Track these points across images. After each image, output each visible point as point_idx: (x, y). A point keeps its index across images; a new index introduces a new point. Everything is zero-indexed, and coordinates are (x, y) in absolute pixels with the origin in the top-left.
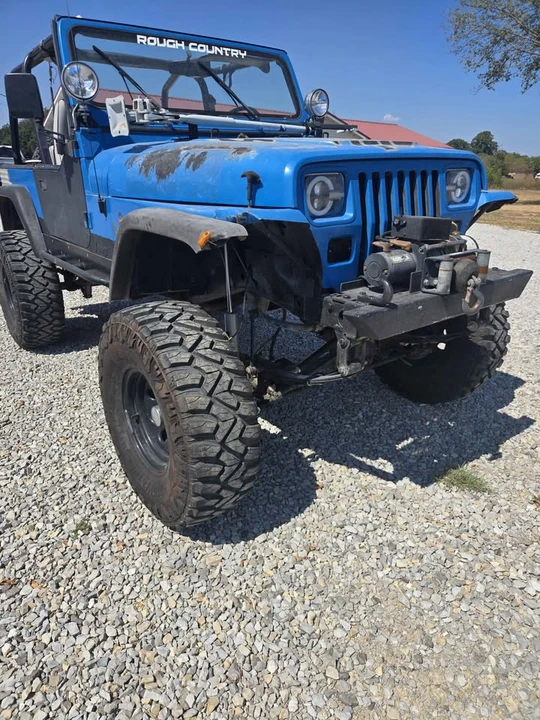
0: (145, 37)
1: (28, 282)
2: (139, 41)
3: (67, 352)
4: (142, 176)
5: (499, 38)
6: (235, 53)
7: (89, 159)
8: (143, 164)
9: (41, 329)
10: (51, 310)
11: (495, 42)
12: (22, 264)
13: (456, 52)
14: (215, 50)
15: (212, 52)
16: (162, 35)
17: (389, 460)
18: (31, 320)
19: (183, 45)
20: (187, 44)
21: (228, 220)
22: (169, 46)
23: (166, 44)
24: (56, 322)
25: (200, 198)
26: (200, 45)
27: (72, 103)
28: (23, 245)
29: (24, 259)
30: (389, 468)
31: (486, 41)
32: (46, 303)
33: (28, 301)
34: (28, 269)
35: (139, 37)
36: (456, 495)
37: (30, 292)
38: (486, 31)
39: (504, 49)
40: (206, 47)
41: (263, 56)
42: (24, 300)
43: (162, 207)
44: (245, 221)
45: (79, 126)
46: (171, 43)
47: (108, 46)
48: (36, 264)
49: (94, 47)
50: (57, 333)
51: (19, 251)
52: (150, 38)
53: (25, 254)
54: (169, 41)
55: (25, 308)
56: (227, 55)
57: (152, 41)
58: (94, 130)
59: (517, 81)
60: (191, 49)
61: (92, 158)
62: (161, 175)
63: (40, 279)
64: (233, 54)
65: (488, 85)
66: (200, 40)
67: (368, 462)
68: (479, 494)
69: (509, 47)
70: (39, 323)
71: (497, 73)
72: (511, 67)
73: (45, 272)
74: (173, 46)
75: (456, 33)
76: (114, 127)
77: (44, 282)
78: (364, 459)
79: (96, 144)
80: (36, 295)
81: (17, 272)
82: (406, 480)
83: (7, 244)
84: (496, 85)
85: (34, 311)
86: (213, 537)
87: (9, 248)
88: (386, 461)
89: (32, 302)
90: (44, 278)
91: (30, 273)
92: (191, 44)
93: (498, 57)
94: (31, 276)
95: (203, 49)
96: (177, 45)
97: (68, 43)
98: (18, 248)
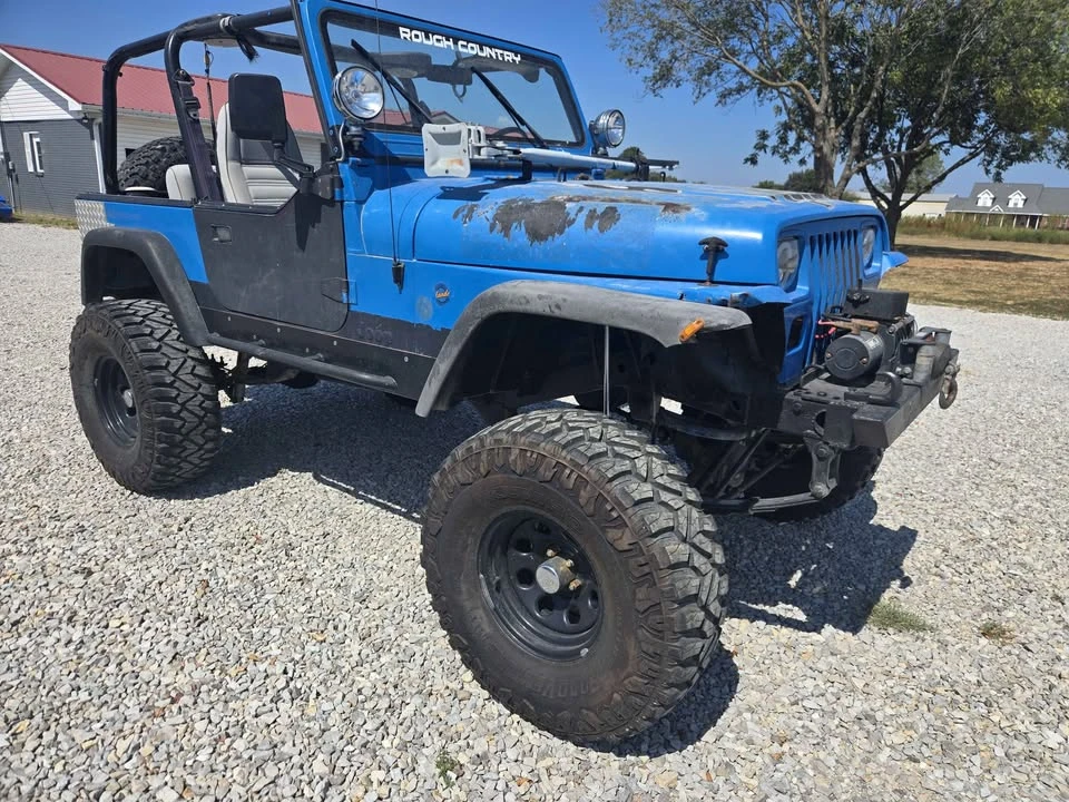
0: (408, 30)
1: (171, 385)
2: (402, 35)
3: (224, 491)
4: (497, 235)
5: (666, 32)
6: (509, 56)
7: (360, 202)
8: (496, 218)
9: (185, 460)
10: (204, 426)
11: (660, 38)
12: (158, 355)
13: (613, 47)
14: (487, 51)
15: (484, 55)
16: (429, 29)
17: (795, 604)
18: (173, 445)
19: (451, 43)
20: (455, 43)
21: (709, 302)
22: (437, 44)
23: (433, 41)
24: (209, 446)
25: (614, 268)
26: (470, 45)
27: (333, 123)
28: (154, 325)
29: (160, 347)
30: (801, 616)
31: (649, 36)
32: (196, 415)
33: (170, 415)
34: (168, 363)
35: (401, 29)
36: (896, 638)
37: (174, 400)
38: (648, 23)
39: (671, 47)
40: (476, 47)
41: (536, 62)
42: (163, 414)
43: (554, 280)
44: (744, 304)
45: (347, 156)
46: (438, 40)
47: (370, 41)
48: (180, 355)
49: (354, 43)
50: (206, 463)
51: (151, 334)
52: (414, 32)
53: (160, 340)
54: (436, 37)
55: (165, 427)
56: (501, 59)
57: (417, 36)
58: (367, 161)
59: (688, 87)
60: (461, 49)
61: (365, 201)
62: (536, 235)
63: (188, 379)
64: (506, 58)
65: (654, 91)
66: (471, 37)
67: (769, 610)
68: (921, 634)
69: (677, 44)
70: (186, 449)
71: (664, 76)
72: (680, 71)
73: (194, 367)
74: (441, 45)
75: (611, 21)
76: (434, 163)
77: (195, 382)
78: (760, 607)
79: (368, 182)
80: (183, 405)
81: (152, 368)
82: (828, 629)
83: (126, 325)
84: (663, 92)
85: (178, 431)
86: (644, 747)
87: (132, 330)
88: (790, 606)
89: (177, 416)
90: (196, 375)
91: (172, 369)
92: (460, 43)
93: (664, 55)
94: (175, 374)
95: (472, 50)
96: (445, 44)
97: (319, 35)
98: (148, 331)
